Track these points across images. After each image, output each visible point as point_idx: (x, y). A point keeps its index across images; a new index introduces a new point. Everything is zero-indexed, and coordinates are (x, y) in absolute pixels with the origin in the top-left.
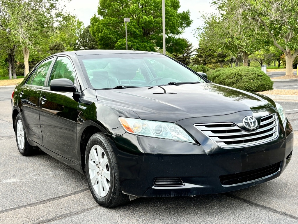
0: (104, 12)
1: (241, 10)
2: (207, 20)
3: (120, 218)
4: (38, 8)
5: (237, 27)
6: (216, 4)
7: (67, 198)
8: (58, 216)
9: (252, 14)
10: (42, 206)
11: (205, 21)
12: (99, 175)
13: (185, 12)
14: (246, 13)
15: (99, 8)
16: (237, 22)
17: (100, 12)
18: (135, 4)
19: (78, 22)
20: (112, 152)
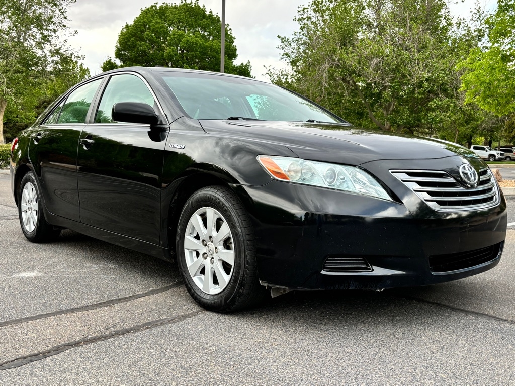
0: (125, 54)
1: (326, 66)
2: (274, 79)
3: (252, 328)
4: (22, 41)
5: (321, 89)
6: (289, 56)
7: (142, 299)
8: (139, 324)
9: (341, 73)
10: (103, 310)
11: (272, 79)
12: (206, 258)
13: (245, 64)
14: (333, 70)
15: (117, 48)
16: (320, 83)
17: (118, 55)
18: (172, 47)
19: (81, 69)
20: (241, 216)
